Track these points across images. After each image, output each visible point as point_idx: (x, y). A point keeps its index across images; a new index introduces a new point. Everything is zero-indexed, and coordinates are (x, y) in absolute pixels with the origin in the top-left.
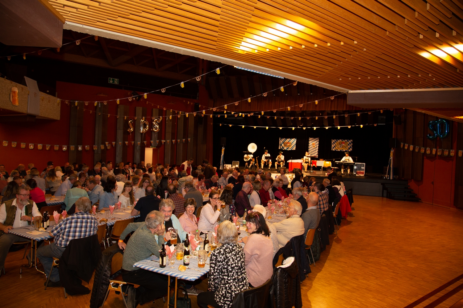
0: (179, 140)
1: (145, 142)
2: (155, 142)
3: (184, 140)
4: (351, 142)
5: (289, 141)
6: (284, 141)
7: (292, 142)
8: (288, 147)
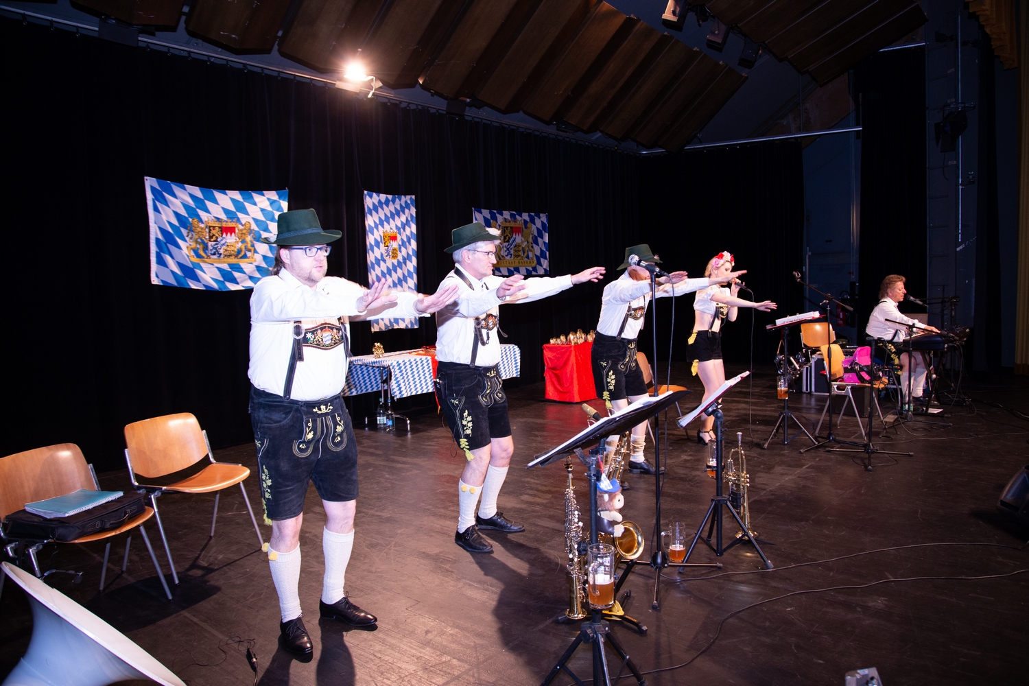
4: (543, 223)
5: (234, 209)
6: (186, 206)
7: (256, 220)
8: (233, 260)
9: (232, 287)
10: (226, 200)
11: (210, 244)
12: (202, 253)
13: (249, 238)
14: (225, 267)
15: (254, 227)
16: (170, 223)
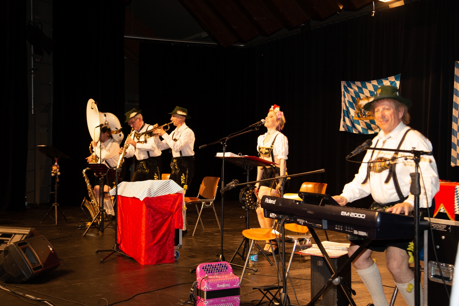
5: (373, 90)
6: (355, 92)
8: (372, 118)
10: (370, 86)
12: (360, 115)
14: (368, 121)
16: (349, 102)
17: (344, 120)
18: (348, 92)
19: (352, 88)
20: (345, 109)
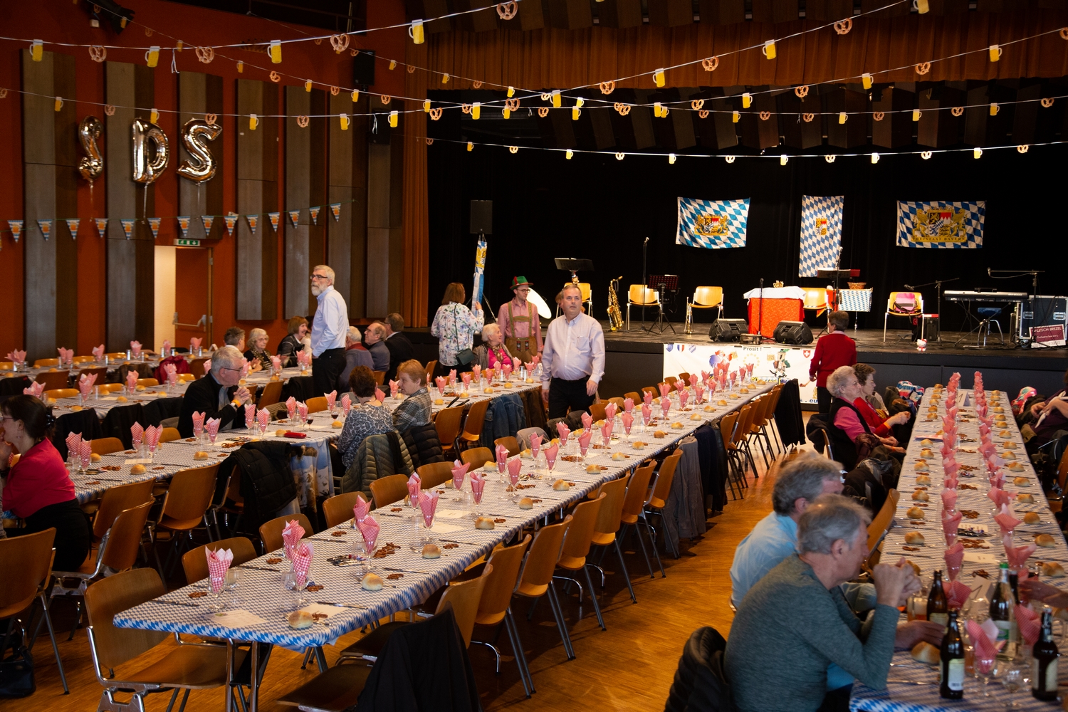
0: (294, 214)
1: (155, 222)
2: (196, 220)
3: (316, 210)
4: (979, 208)
5: (718, 210)
6: (696, 209)
7: (730, 215)
8: (716, 234)
9: (714, 247)
10: (715, 205)
11: (705, 227)
12: (701, 230)
13: (725, 223)
14: (712, 237)
15: (729, 218)
16: (687, 217)
17: (681, 234)
18: (686, 208)
19: (691, 205)
20: (682, 223)
